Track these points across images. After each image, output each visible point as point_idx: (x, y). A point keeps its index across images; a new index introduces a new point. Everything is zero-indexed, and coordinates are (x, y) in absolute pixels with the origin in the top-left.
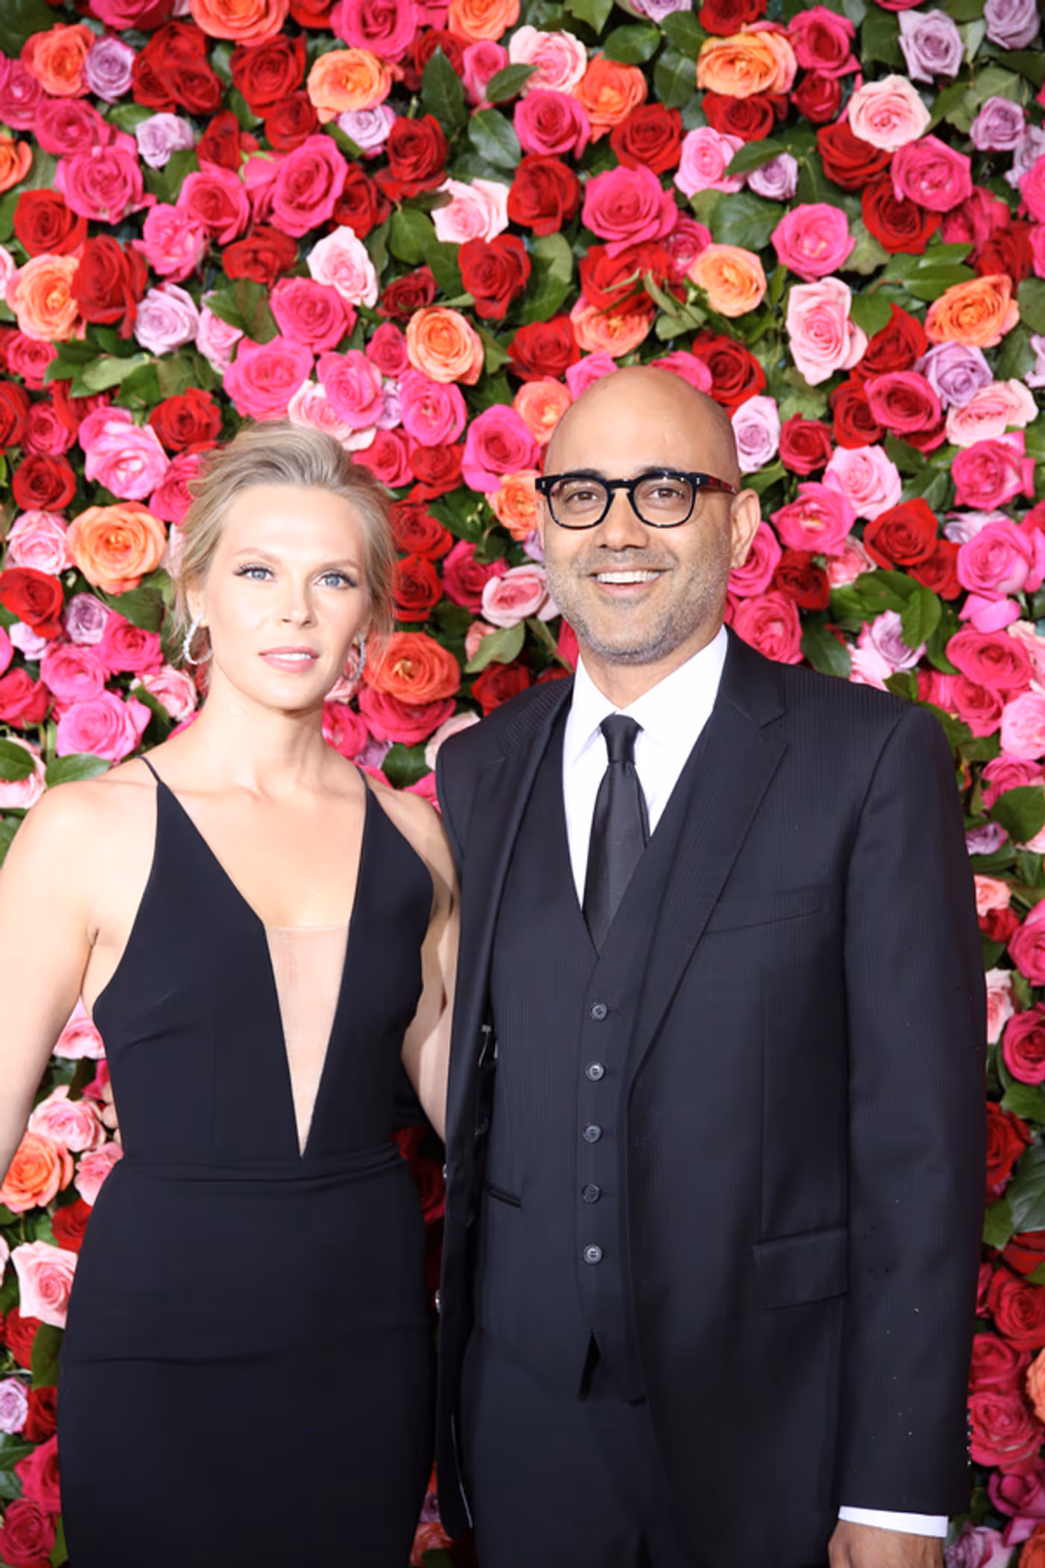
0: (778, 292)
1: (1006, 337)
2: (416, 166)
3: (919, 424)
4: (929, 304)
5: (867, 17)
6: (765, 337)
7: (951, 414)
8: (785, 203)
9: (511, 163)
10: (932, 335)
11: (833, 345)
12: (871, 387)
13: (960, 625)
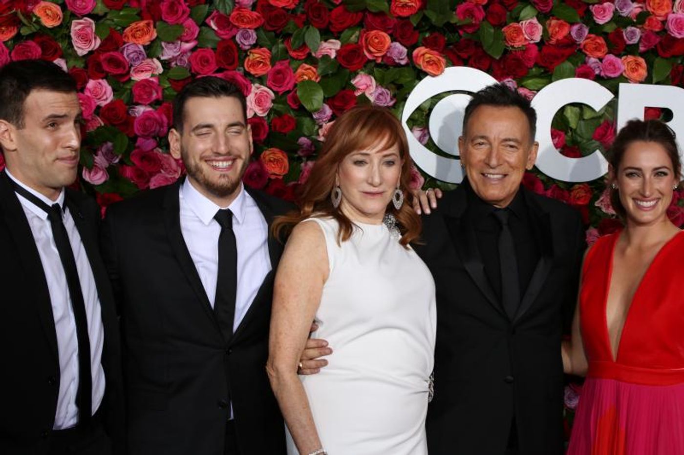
0: (67, 21)
1: (152, 42)
3: (120, 71)
4: (124, 28)
6: (62, 37)
7: (132, 68)
10: (126, 40)
11: (88, 42)
12: (102, 57)
13: (135, 148)
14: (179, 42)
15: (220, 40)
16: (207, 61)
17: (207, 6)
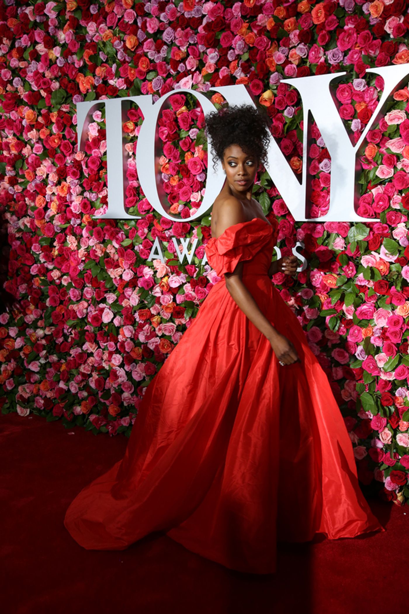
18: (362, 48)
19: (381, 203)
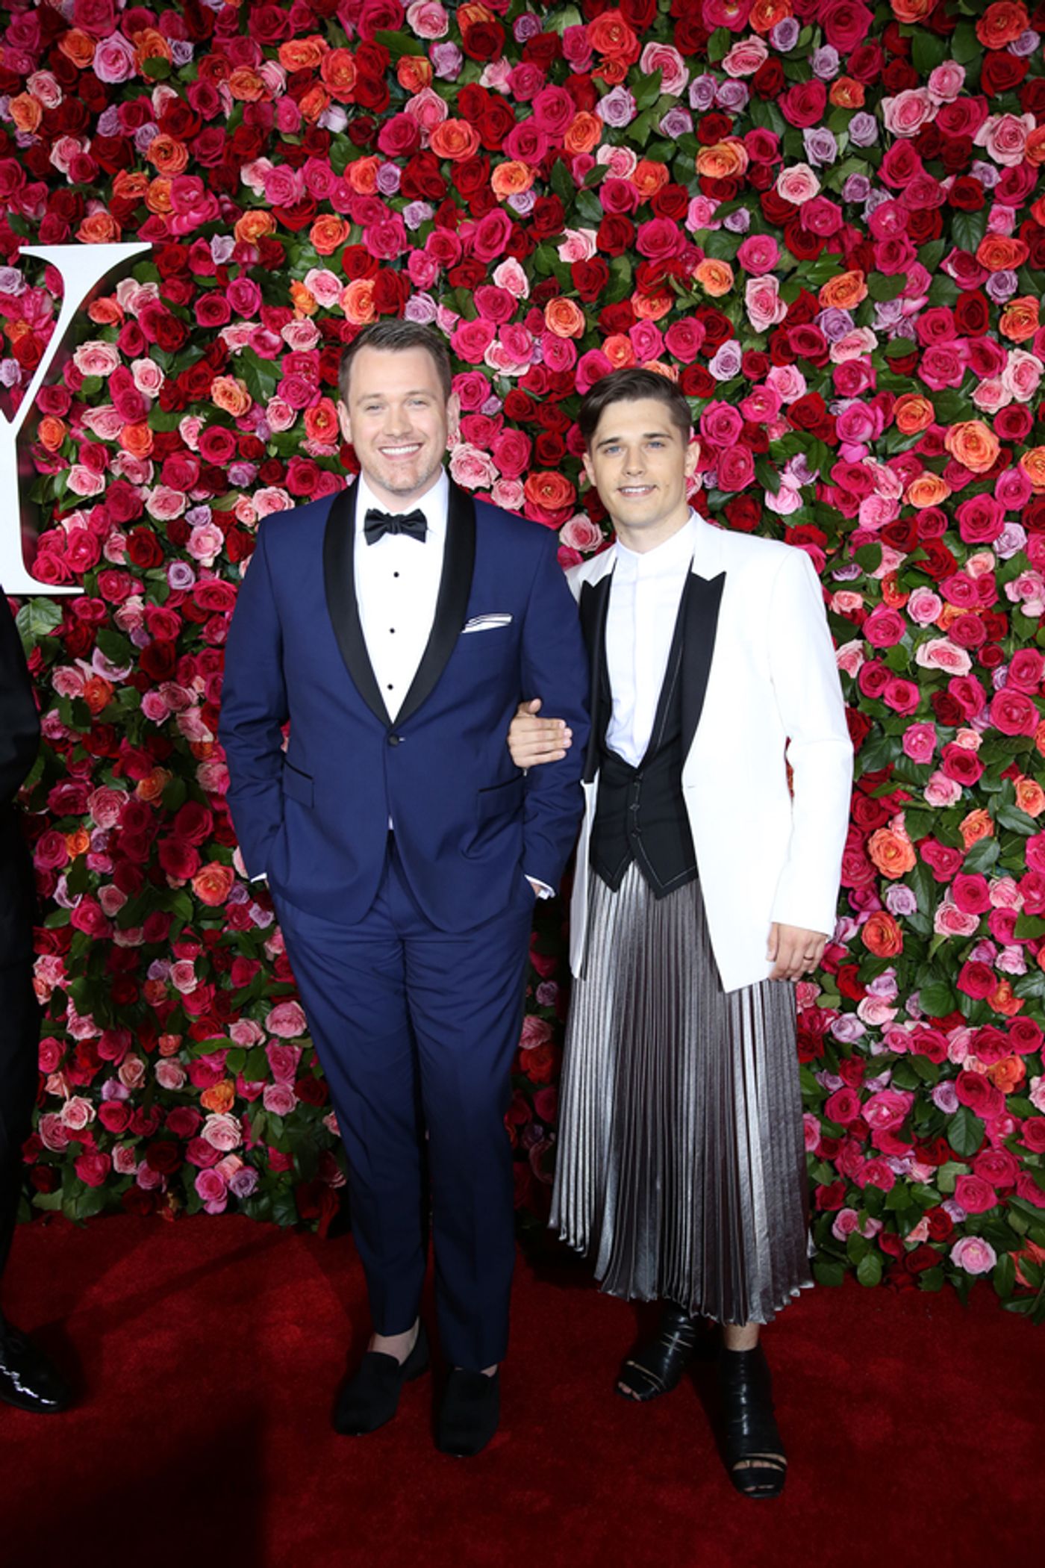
0: (741, 283)
1: (861, 304)
2: (548, 223)
3: (816, 352)
4: (820, 287)
5: (786, 132)
6: (735, 308)
7: (833, 346)
8: (745, 235)
9: (599, 219)
10: (822, 304)
11: (770, 311)
12: (790, 333)
13: (838, 460)
14: (900, 301)
15: (959, 291)
16: (943, 327)
17: (943, 242)
18: (5, 197)
19: (83, 550)
